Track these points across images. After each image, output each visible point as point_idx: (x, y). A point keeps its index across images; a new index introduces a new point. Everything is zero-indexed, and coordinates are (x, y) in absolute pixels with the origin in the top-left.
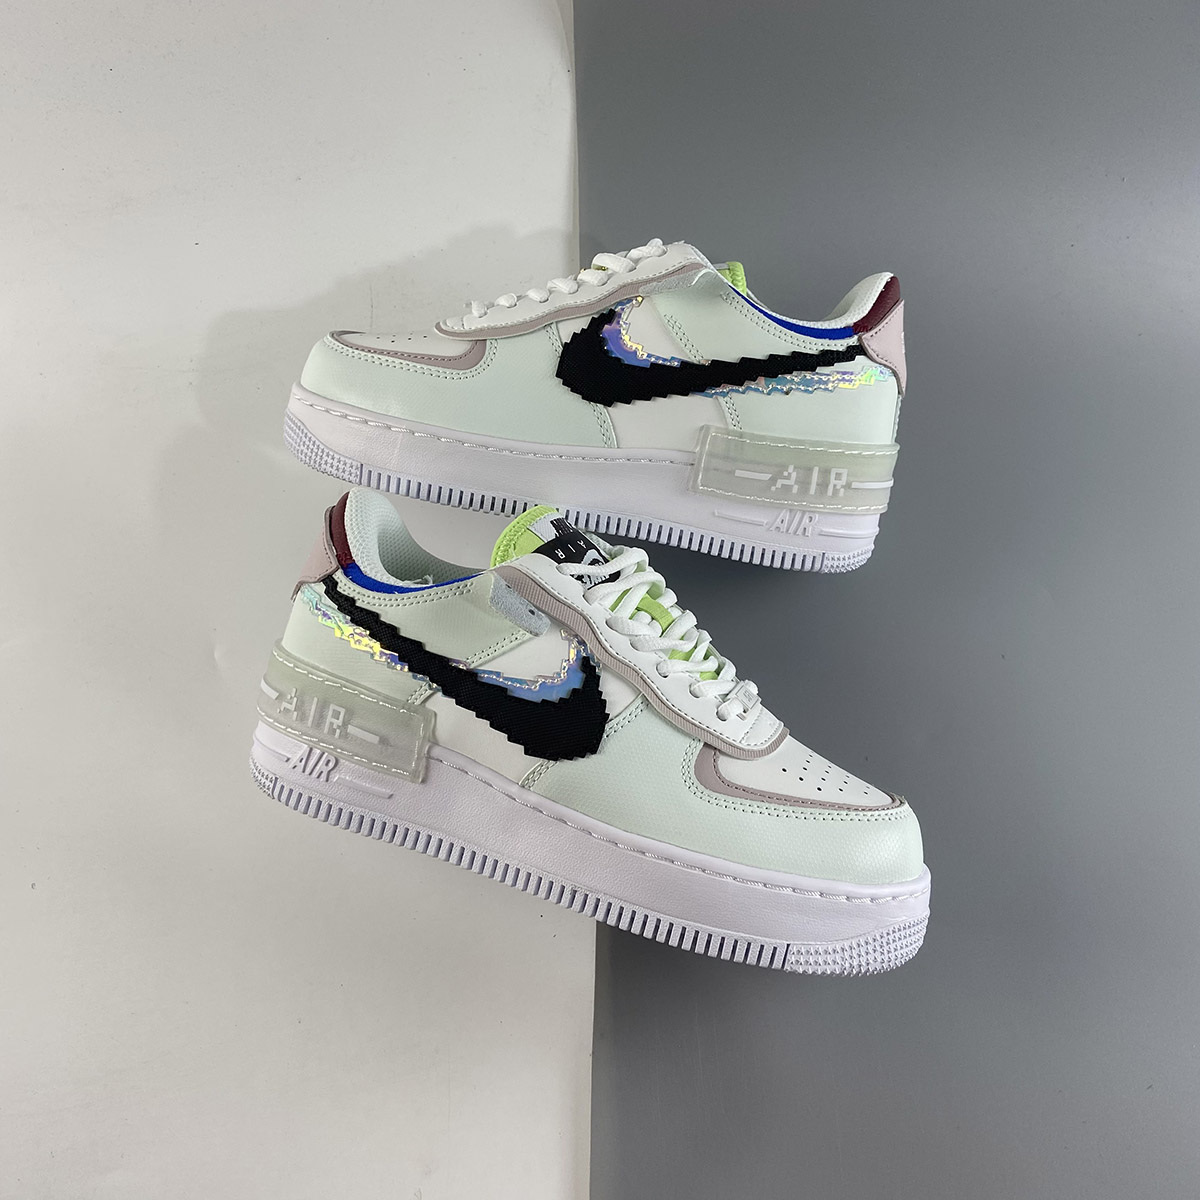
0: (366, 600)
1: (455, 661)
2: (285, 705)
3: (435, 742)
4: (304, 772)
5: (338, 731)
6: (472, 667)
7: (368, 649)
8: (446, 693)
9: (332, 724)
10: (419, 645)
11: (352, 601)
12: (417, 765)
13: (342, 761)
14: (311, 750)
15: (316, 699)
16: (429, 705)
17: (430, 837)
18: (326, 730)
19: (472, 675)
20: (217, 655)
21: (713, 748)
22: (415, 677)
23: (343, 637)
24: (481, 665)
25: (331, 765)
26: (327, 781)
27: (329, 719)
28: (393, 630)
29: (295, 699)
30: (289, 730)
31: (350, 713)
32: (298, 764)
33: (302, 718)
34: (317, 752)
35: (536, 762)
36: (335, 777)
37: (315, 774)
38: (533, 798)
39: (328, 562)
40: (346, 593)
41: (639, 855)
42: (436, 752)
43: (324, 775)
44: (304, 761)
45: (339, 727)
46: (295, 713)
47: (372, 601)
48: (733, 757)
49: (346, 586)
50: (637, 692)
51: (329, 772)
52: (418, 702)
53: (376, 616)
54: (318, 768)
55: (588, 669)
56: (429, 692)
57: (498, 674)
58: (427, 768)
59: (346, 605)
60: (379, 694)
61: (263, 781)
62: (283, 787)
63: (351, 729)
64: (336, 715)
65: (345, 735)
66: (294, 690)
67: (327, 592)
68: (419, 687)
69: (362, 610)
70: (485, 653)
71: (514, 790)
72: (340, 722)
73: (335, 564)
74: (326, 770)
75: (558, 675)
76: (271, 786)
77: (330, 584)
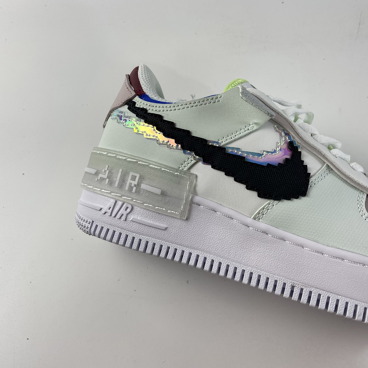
0: (154, 109)
1: (210, 141)
2: (101, 175)
3: (195, 193)
4: (111, 215)
5: (135, 188)
6: (222, 144)
7: (155, 138)
8: (206, 162)
9: (131, 184)
10: (188, 133)
11: (144, 110)
12: (184, 208)
13: (135, 208)
14: (116, 202)
15: (121, 170)
16: (193, 171)
17: (191, 253)
18: (127, 188)
19: (222, 150)
22: (185, 153)
23: (140, 132)
24: (227, 144)
25: (129, 210)
26: (126, 220)
27: (129, 181)
28: (172, 124)
29: (108, 171)
30: (103, 191)
31: (141, 178)
32: (108, 211)
33: (111, 183)
34: (119, 203)
35: (266, 202)
36: (131, 217)
37: (118, 216)
38: (262, 225)
39: (129, 93)
40: (141, 107)
41: (340, 261)
42: (197, 199)
43: (124, 218)
44: (111, 209)
45: (135, 186)
46: (108, 180)
47: (158, 109)
49: (140, 103)
50: (324, 163)
51: (128, 214)
52: (186, 169)
53: (160, 117)
54: (120, 212)
55: (292, 147)
56: (194, 161)
57: (238, 149)
58: (190, 211)
59: (142, 113)
60: (162, 164)
61: (81, 223)
62: (97, 226)
63: (143, 186)
64: (134, 178)
65: (138, 192)
66: (107, 166)
67: (129, 108)
68: (189, 158)
69: (152, 114)
70: (229, 137)
71: (250, 221)
72: (136, 182)
73: (134, 93)
74: (125, 213)
75: (275, 151)
76: (89, 226)
77: (131, 104)
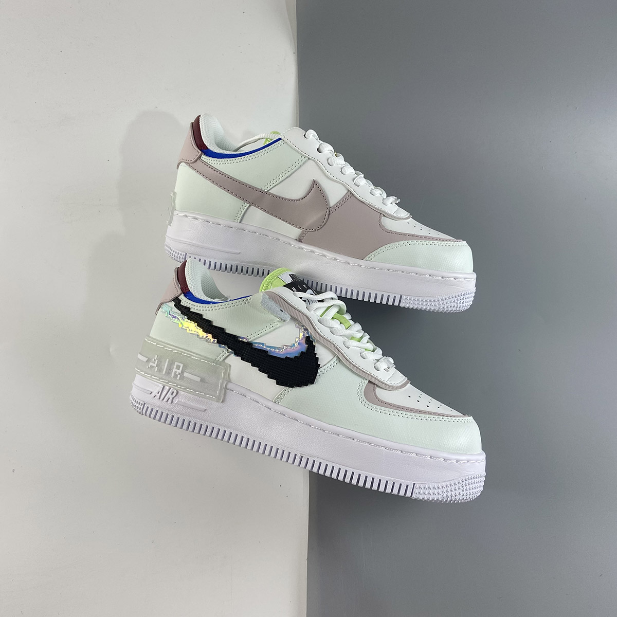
0: (196, 308)
1: (240, 337)
2: (151, 364)
3: (229, 381)
4: (159, 398)
5: (179, 376)
6: (249, 341)
7: (196, 333)
8: (236, 354)
9: (176, 372)
10: (223, 329)
11: (188, 309)
12: (220, 393)
13: (180, 392)
14: (164, 387)
15: (168, 360)
16: (226, 361)
17: (225, 431)
18: (172, 376)
19: (250, 344)
20: (111, 350)
21: (373, 384)
22: (220, 346)
23: (183, 327)
24: (255, 340)
25: (174, 394)
26: (172, 403)
27: (174, 370)
28: (209, 322)
29: (157, 360)
30: (153, 377)
31: (185, 367)
32: (157, 394)
33: (160, 370)
34: (167, 388)
35: (283, 389)
36: (176, 401)
37: (166, 399)
38: (280, 408)
39: (176, 291)
40: (185, 305)
41: (336, 436)
42: (230, 386)
43: (170, 400)
44: (160, 393)
45: (179, 374)
46: (157, 368)
47: (198, 308)
48: (383, 389)
49: (185, 301)
50: (335, 355)
51: (173, 398)
52: (221, 360)
53: (201, 315)
54: (167, 396)
55: (309, 341)
56: (227, 354)
57: (263, 344)
58: (225, 394)
59: (186, 312)
60: (201, 356)
61: (137, 406)
62: (148, 407)
63: (186, 374)
64: (178, 367)
65: (182, 378)
66: (156, 356)
67: (175, 305)
68: (222, 352)
69: (193, 313)
70: (257, 334)
71: (270, 404)
72: (180, 371)
73: (180, 291)
74: (171, 397)
75: (294, 345)
76: (142, 407)
77: (177, 302)
